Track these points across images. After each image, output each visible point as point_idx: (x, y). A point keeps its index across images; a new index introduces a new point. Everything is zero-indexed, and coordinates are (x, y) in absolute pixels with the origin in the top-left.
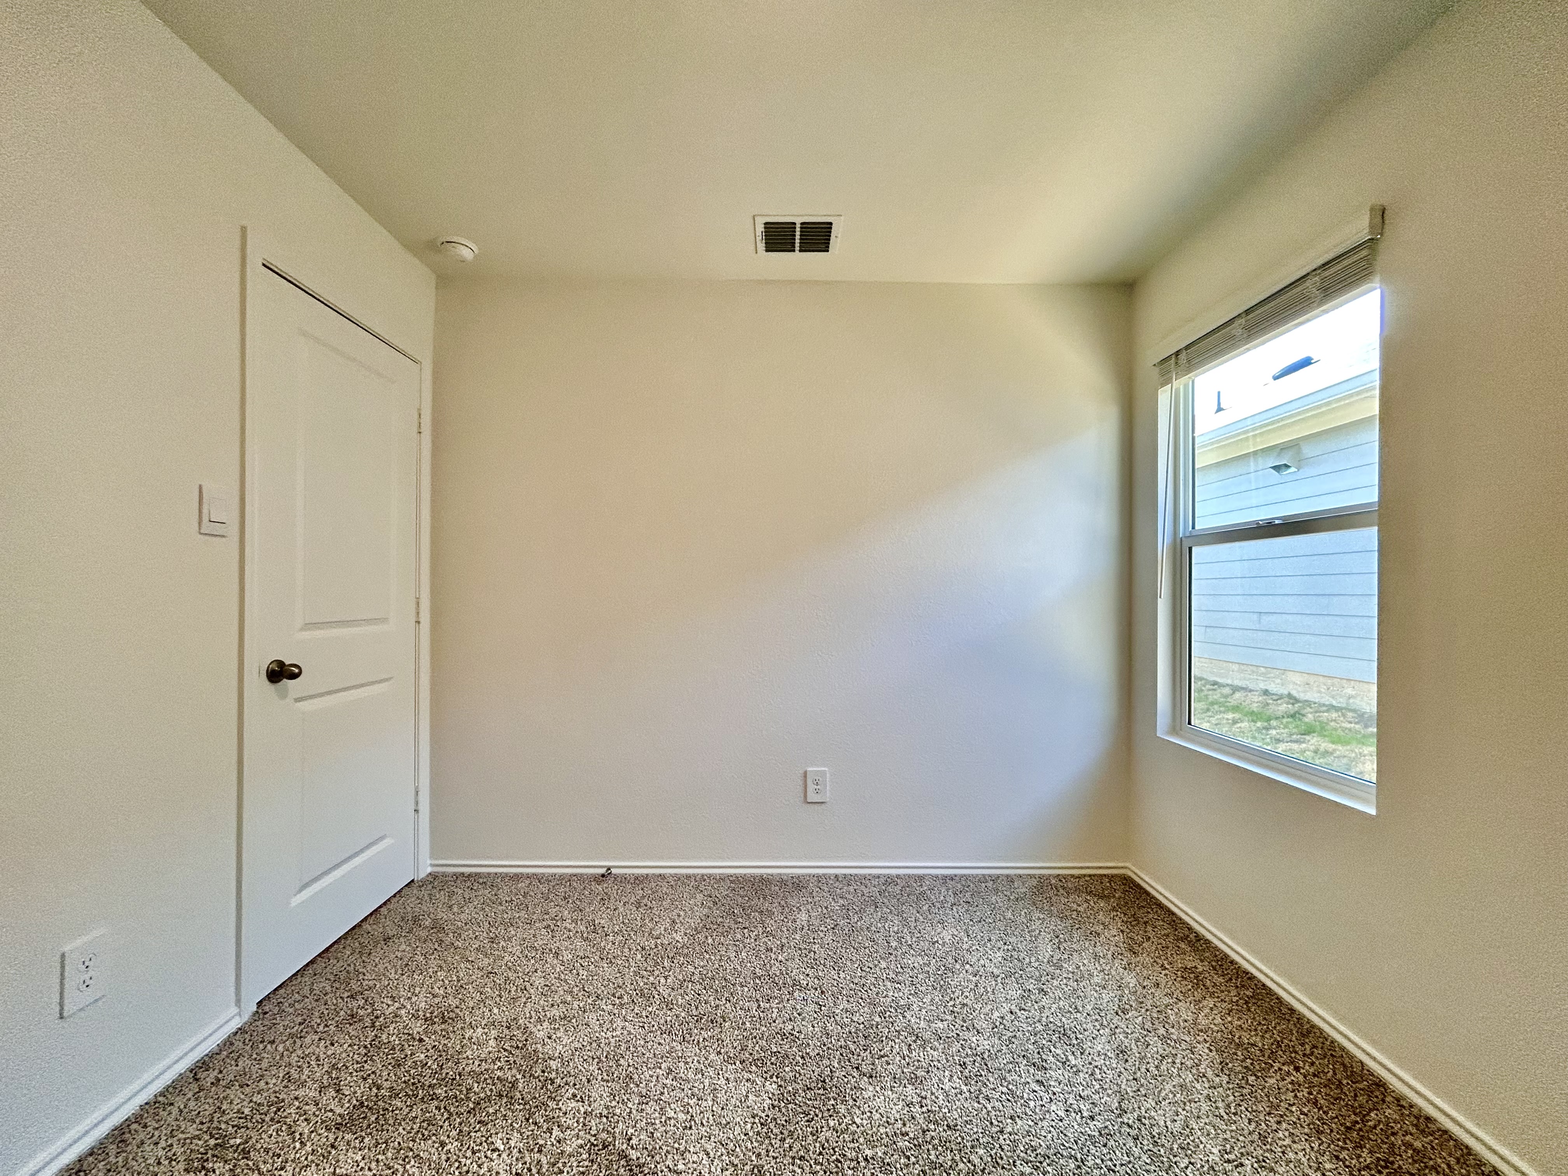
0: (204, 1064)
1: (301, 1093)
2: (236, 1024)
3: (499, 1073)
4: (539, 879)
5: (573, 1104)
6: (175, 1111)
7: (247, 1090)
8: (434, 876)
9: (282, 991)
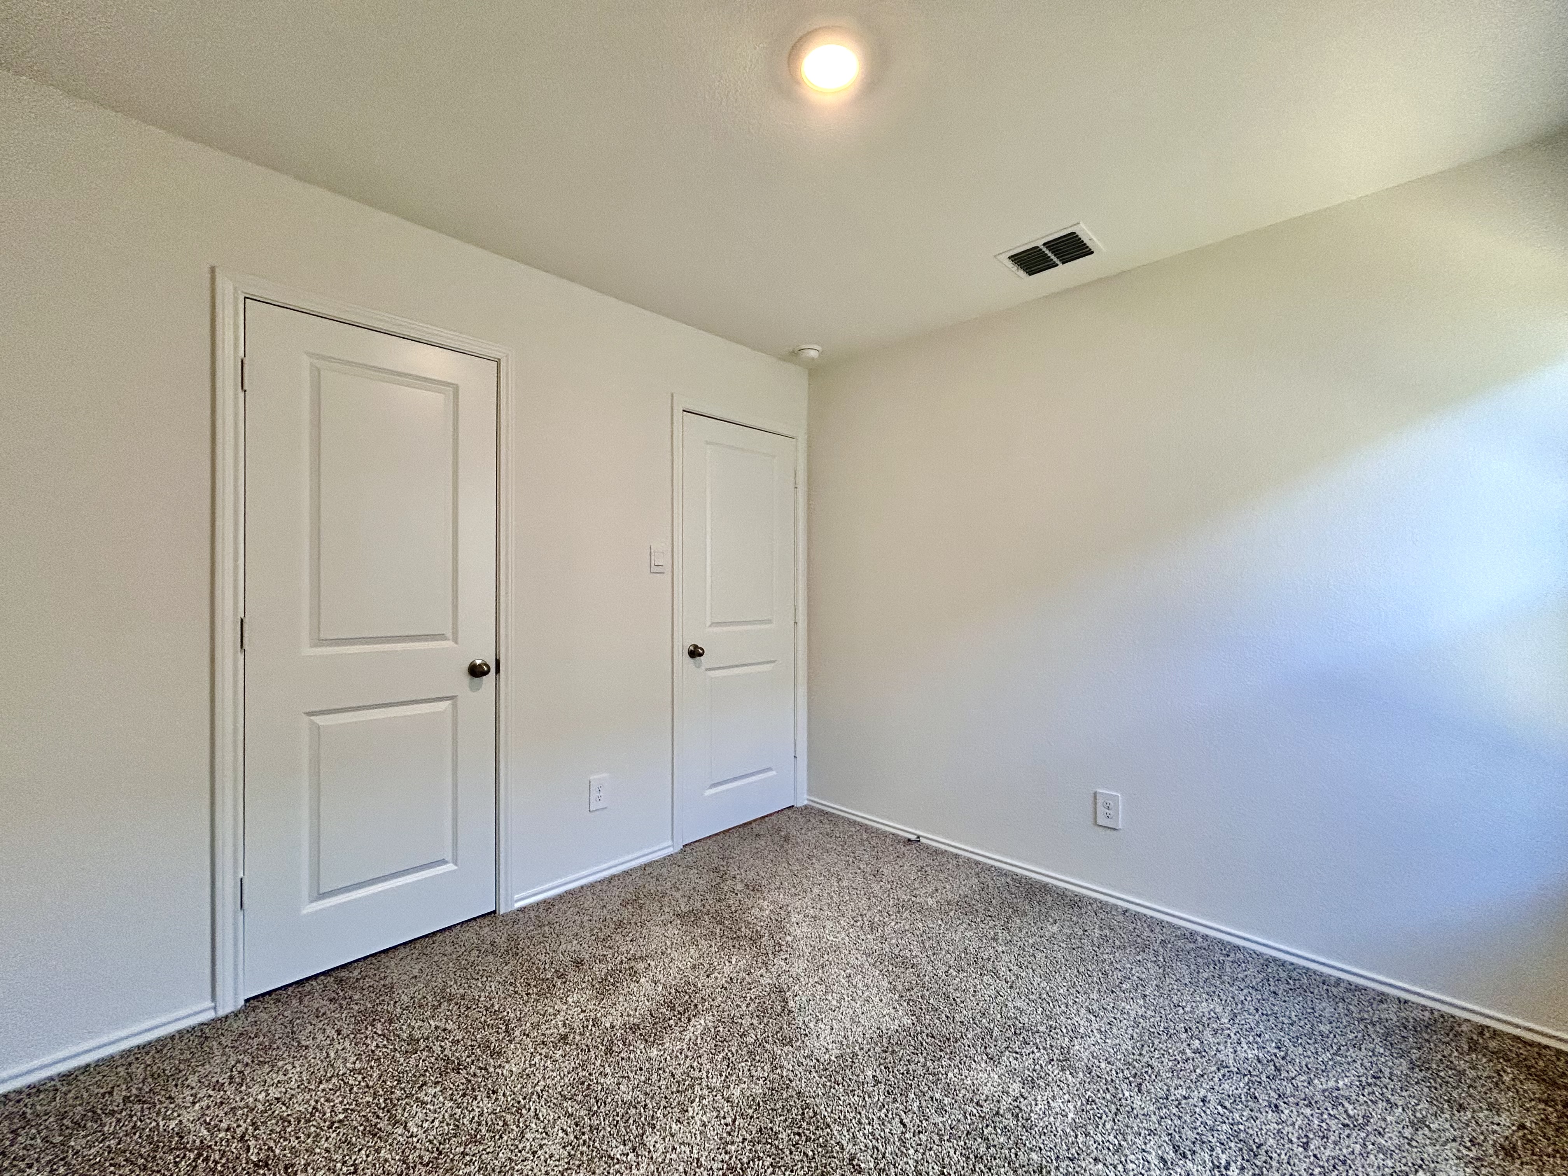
0: (650, 864)
1: (674, 893)
2: (671, 851)
3: (759, 928)
4: (867, 829)
5: (783, 963)
6: (631, 878)
7: (658, 882)
8: (806, 807)
9: (697, 844)
